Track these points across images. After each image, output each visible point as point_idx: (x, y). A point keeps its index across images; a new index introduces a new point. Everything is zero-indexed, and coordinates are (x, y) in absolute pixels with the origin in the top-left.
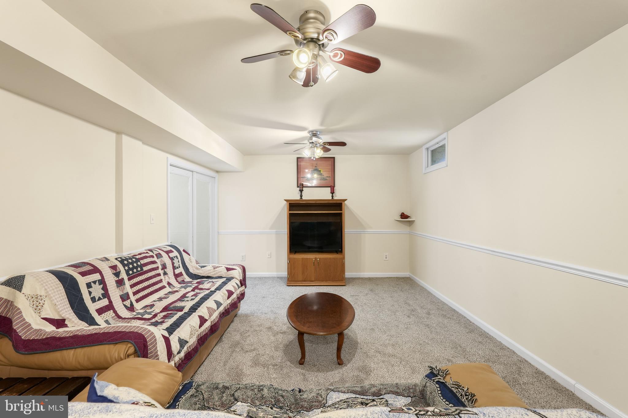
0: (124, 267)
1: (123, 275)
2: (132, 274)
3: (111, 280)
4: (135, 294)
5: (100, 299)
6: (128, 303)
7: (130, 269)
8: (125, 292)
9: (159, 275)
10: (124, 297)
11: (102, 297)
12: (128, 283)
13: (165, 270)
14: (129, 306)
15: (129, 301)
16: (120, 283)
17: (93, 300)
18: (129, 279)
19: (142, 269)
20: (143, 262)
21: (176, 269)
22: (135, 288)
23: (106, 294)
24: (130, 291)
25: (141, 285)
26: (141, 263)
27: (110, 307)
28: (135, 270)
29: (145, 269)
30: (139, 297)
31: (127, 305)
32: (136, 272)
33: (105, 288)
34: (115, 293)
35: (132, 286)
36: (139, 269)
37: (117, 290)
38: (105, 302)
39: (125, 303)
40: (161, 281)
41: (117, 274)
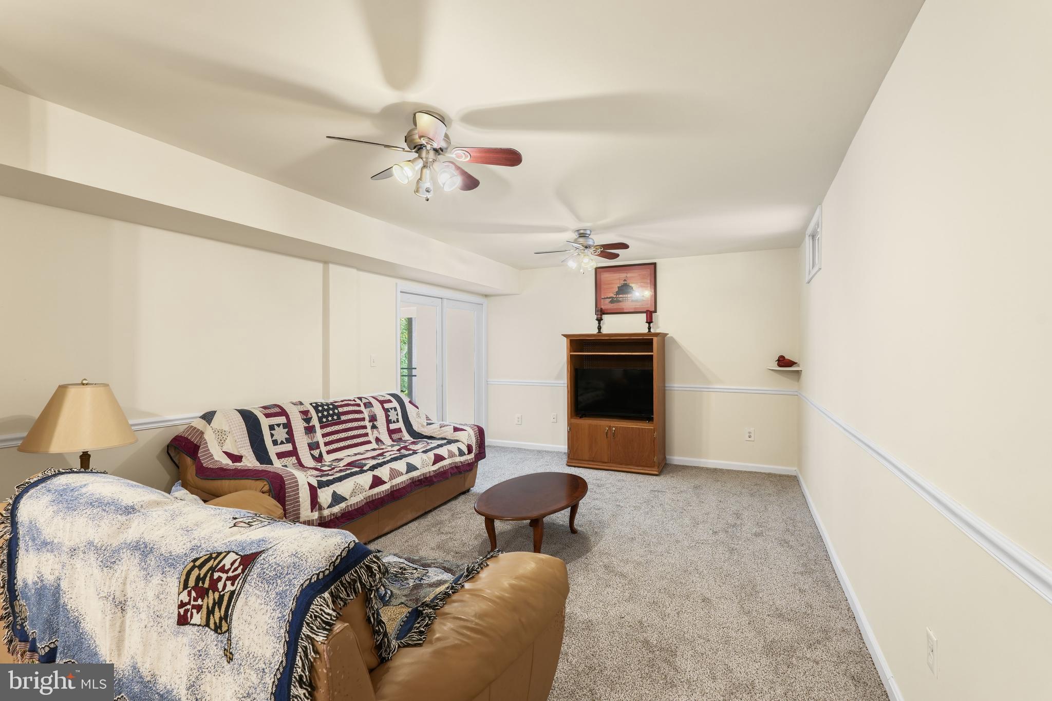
0: (317, 414)
1: (315, 422)
2: (325, 422)
3: (298, 426)
4: (326, 444)
5: (282, 443)
6: (316, 453)
7: (323, 416)
8: (315, 440)
9: (365, 427)
10: (313, 446)
11: (285, 442)
12: (319, 432)
13: (375, 423)
14: (317, 456)
15: (318, 451)
16: (310, 430)
17: (275, 443)
18: (322, 427)
19: (339, 418)
20: (341, 410)
21: (391, 423)
22: (328, 438)
23: (291, 439)
24: (321, 441)
25: (336, 436)
26: (338, 411)
27: (294, 453)
28: (330, 419)
29: (343, 418)
30: (332, 448)
31: (315, 454)
32: (331, 421)
33: (290, 433)
34: (302, 441)
35: (324, 436)
36: (335, 417)
37: (306, 437)
38: (288, 447)
39: (312, 452)
40: (366, 435)
41: (308, 420)
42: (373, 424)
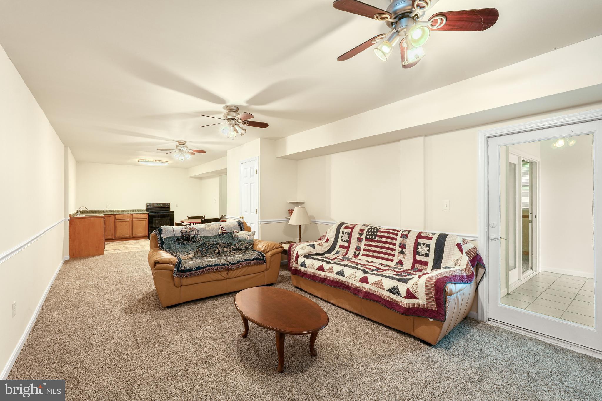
0: (367, 232)
1: (364, 237)
2: (368, 238)
3: (355, 235)
4: (364, 250)
5: (345, 241)
6: (357, 252)
7: (369, 235)
8: (360, 246)
9: (394, 250)
10: (358, 248)
11: (346, 241)
12: (364, 242)
13: (404, 250)
14: (357, 254)
15: (359, 252)
16: (360, 240)
17: (342, 240)
18: (366, 240)
19: (375, 238)
20: (379, 234)
21: (419, 255)
22: (367, 247)
23: (349, 241)
24: (363, 247)
25: (371, 248)
26: (377, 234)
27: (348, 248)
28: (371, 237)
29: (378, 239)
31: (356, 253)
32: (371, 238)
33: (350, 238)
34: (354, 243)
35: (365, 245)
36: (373, 237)
37: (356, 242)
38: (346, 244)
39: (356, 251)
40: (393, 255)
41: (361, 235)
42: (402, 250)
